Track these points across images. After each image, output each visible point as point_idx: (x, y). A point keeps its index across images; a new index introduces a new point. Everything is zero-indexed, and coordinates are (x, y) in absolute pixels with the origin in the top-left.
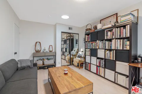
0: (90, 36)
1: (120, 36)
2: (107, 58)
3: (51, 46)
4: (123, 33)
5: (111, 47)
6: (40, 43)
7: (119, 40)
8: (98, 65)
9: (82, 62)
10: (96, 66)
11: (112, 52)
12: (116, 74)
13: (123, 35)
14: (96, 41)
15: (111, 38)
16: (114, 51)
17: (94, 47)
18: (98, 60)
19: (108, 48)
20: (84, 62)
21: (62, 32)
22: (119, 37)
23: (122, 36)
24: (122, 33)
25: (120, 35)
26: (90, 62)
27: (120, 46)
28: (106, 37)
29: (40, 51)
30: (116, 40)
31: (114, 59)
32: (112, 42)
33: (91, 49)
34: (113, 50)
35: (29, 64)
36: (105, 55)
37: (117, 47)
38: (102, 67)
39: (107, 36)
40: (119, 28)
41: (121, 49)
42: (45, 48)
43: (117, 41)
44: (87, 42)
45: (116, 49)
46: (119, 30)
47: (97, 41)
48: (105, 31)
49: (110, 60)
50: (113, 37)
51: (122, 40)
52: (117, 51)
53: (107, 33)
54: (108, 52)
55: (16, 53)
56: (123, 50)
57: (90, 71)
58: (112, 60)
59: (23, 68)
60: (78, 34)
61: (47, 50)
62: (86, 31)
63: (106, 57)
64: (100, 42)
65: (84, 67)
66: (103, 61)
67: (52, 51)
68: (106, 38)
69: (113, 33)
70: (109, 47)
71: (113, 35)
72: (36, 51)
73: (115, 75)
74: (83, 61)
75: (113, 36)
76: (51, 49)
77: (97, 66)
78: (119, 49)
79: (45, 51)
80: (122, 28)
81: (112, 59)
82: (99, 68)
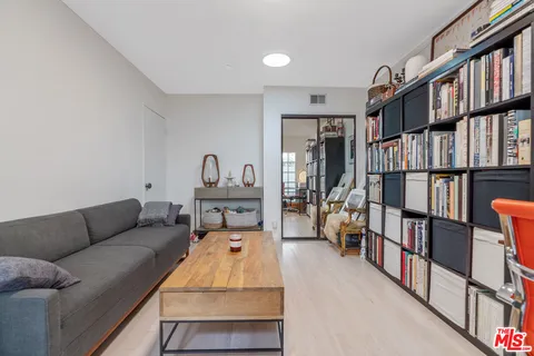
0: (380, 117)
1: (489, 95)
2: (438, 211)
3: (249, 168)
4: (501, 79)
5: (451, 158)
6: (215, 157)
7: (483, 120)
8: (406, 243)
9: (357, 231)
10: (399, 249)
11: (454, 184)
12: (473, 289)
13: (501, 90)
14: (399, 137)
15: (453, 114)
16: (465, 176)
17: (391, 164)
18: (405, 220)
19: (439, 167)
20: (364, 231)
21: (284, 117)
22: (483, 105)
23: (496, 94)
24: (496, 82)
25: (487, 93)
26: (380, 233)
27: (489, 152)
28: (432, 113)
29: (216, 183)
30: (472, 120)
31: (464, 219)
32: (457, 133)
33: (384, 175)
34: (459, 172)
35: (164, 214)
36: (430, 198)
37: (477, 159)
38: (419, 254)
39: (437, 106)
40: (483, 58)
41: (494, 163)
42: (230, 174)
43: (477, 125)
44: (371, 144)
45: (472, 165)
46: (483, 66)
47: (404, 136)
48: (431, 85)
49: (448, 220)
50: (458, 108)
51: (496, 118)
52: (477, 177)
53: (437, 94)
54: (439, 183)
55: (149, 186)
56: (501, 169)
57: (381, 268)
58: (454, 221)
59: (149, 224)
60: (354, 117)
61: (238, 181)
62: (370, 99)
63: (434, 207)
64: (413, 138)
65: (363, 251)
66: (423, 226)
67: (252, 185)
68: (432, 120)
69: (460, 87)
70: (445, 161)
71: (459, 98)
72: (205, 183)
73: (467, 295)
74: (359, 224)
75: (461, 105)
76: (249, 179)
77: (403, 249)
78: (483, 164)
79: (230, 185)
80: (498, 53)
81: (456, 218)
82: (410, 256)
